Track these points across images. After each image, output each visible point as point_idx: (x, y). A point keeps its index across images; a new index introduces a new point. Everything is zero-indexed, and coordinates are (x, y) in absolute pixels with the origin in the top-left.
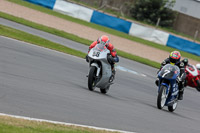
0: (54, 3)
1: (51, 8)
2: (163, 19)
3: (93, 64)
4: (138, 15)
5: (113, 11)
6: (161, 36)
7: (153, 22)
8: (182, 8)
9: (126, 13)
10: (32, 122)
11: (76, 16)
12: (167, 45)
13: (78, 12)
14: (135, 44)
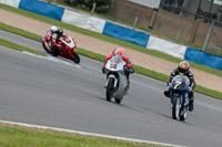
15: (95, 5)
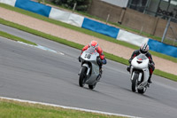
2: (78, 5)
3: (85, 65)
12: (82, 27)
15: (75, 5)
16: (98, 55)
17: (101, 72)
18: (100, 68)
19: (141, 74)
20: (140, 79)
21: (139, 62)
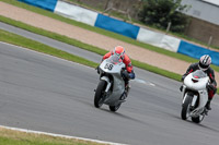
0: (55, 5)
1: (52, 11)
2: (173, 24)
3: (104, 78)
4: (147, 19)
5: (119, 14)
6: (172, 42)
7: (163, 27)
8: (195, 12)
9: (133, 16)
10: (29, 134)
11: (78, 20)
12: (178, 52)
13: (82, 15)
14: (143, 50)
15: (170, 24)
16: (124, 65)
17: (127, 89)
18: (126, 83)
19: (195, 97)
20: (193, 104)
21: (195, 81)
